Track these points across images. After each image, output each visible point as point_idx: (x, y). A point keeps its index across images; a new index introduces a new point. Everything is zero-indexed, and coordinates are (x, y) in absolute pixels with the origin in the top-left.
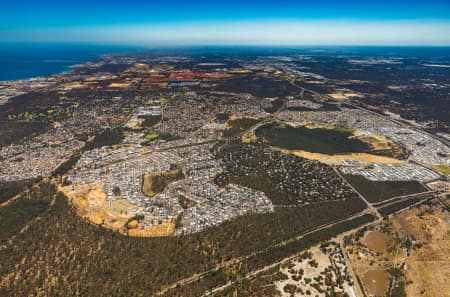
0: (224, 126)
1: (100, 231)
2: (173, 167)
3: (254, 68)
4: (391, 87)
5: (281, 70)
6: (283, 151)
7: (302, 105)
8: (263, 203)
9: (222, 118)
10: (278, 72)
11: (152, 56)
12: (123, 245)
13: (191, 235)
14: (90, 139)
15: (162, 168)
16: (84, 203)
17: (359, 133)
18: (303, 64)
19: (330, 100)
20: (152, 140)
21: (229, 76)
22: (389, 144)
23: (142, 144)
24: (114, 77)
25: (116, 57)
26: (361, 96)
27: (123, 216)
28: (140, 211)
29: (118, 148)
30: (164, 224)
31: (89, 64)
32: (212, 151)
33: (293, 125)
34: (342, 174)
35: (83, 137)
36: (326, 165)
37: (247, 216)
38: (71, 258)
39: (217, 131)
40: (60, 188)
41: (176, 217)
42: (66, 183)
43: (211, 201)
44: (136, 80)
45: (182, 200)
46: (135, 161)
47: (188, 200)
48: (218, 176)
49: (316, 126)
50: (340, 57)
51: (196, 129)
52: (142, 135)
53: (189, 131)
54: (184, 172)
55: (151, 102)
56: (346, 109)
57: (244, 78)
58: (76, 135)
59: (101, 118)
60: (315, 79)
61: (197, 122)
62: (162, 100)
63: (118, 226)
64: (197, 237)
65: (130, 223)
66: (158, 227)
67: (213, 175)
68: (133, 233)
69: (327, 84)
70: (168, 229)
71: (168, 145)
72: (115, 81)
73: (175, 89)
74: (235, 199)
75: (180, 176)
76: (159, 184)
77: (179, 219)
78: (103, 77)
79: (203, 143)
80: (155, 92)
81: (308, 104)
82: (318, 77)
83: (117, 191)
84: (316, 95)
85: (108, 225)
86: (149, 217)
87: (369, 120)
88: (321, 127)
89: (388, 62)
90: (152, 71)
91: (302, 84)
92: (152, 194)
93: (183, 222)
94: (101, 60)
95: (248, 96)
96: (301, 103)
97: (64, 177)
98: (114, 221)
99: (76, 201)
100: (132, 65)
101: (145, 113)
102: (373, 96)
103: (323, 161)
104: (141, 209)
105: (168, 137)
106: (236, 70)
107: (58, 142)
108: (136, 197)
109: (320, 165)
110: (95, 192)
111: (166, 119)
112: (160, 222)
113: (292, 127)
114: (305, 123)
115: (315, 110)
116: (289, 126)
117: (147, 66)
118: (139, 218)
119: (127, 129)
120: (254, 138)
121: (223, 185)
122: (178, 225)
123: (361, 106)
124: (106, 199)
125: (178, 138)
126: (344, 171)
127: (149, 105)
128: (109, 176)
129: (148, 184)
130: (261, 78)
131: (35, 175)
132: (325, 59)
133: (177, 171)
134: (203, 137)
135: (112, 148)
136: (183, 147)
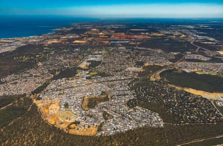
0: (140, 69)
1: (53, 129)
2: (103, 93)
3: (167, 33)
5: (185, 34)
6: (177, 88)
7: (196, 58)
8: (157, 120)
9: (139, 64)
10: (183, 36)
11: (102, 24)
12: (64, 139)
13: (107, 136)
14: (57, 73)
15: (96, 93)
16: (46, 111)
18: (202, 31)
19: (217, 55)
20: (93, 76)
21: (149, 37)
23: (87, 78)
24: (78, 36)
25: (80, 25)
27: (68, 121)
28: (78, 119)
29: (72, 80)
30: (91, 128)
31: (64, 29)
32: (129, 85)
33: (187, 71)
34: (217, 106)
35: (53, 72)
36: (206, 99)
37: (144, 128)
38: (33, 143)
39: (134, 72)
40: (35, 101)
41: (99, 124)
42: (39, 99)
43: (123, 116)
44: (90, 39)
45: (105, 114)
46: (80, 88)
47: (108, 115)
48: (130, 101)
49: (204, 72)
51: (121, 70)
52: (87, 72)
53: (117, 71)
54: (109, 97)
55: (96, 52)
57: (159, 39)
58: (49, 71)
59: (65, 61)
61: (122, 66)
62: (104, 52)
63: (63, 126)
64: (110, 138)
65: (71, 126)
66: (87, 129)
67: (127, 100)
68: (72, 132)
69: (217, 44)
70: (93, 131)
71: (103, 79)
72: (78, 39)
73: (113, 45)
74: (138, 117)
75: (106, 99)
76: (92, 103)
77: (101, 126)
78: (71, 37)
79: (125, 79)
80: (100, 46)
81: (201, 57)
82: (212, 39)
83: (66, 105)
84: (207, 52)
85: (58, 126)
86: (83, 123)
88: (207, 73)
90: (101, 33)
91: (198, 44)
92: (87, 109)
93: (103, 128)
94: (72, 26)
95: (159, 51)
96: (195, 56)
97: (38, 95)
98: (62, 123)
99: (42, 109)
100: (90, 30)
101: (92, 59)
103: (204, 97)
104: (79, 117)
105: (103, 75)
106: (155, 34)
107: (38, 74)
108: (77, 111)
109: (202, 98)
110: (53, 105)
111: (104, 64)
112: (89, 127)
113: (186, 73)
114: (196, 70)
115: (205, 62)
116: (184, 72)
117: (98, 30)
118: (77, 123)
119: (80, 68)
120: (159, 78)
121: (132, 107)
122: (99, 130)
124: (60, 110)
125: (110, 75)
126: (219, 104)
127: (95, 54)
128: (64, 96)
129: (86, 102)
130: (170, 39)
131: (22, 92)
132: (217, 27)
133: (105, 96)
134: (125, 76)
135: (68, 80)
136: (111, 81)
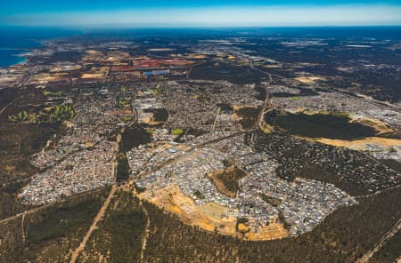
4: (340, 69)
5: (231, 54)
6: (307, 139)
7: (282, 91)
10: (231, 57)
13: (306, 234)
16: (177, 209)
17: (354, 117)
19: (301, 85)
20: (181, 135)
21: (192, 62)
22: (388, 127)
23: (175, 141)
24: (79, 67)
25: (59, 43)
26: (324, 79)
27: (224, 219)
28: (237, 213)
29: (155, 146)
32: (247, 143)
33: (292, 111)
34: (376, 159)
35: (111, 138)
37: (338, 210)
42: (141, 190)
43: (293, 197)
44: (103, 69)
45: (265, 198)
46: (184, 160)
47: (271, 198)
48: (277, 170)
49: (313, 112)
50: (270, 39)
51: (211, 121)
52: (166, 131)
53: (207, 123)
55: (140, 94)
56: (323, 94)
57: (206, 64)
58: (100, 135)
59: (107, 114)
60: (269, 63)
62: (151, 91)
65: (240, 228)
66: (266, 230)
67: (271, 169)
68: (253, 237)
70: (279, 232)
71: (201, 139)
72: (87, 70)
73: (151, 79)
75: (241, 174)
78: (68, 68)
79: (231, 136)
81: (287, 89)
84: (285, 80)
86: (251, 218)
87: (350, 103)
89: (315, 43)
92: (232, 194)
93: (288, 221)
96: (279, 88)
97: (131, 182)
101: (147, 106)
102: (333, 78)
104: (236, 211)
105: (196, 132)
107: (91, 145)
108: (222, 200)
110: (177, 197)
111: (173, 113)
112: (268, 224)
113: (293, 115)
114: (300, 109)
115: (298, 95)
117: (100, 53)
118: (242, 221)
119: (146, 125)
120: (270, 127)
121: (291, 180)
122: (287, 226)
123: (332, 89)
124: (196, 204)
125: (201, 133)
126: (375, 156)
127: (144, 97)
129: (220, 184)
131: (99, 183)
132: (259, 41)
133: (233, 167)
134: (226, 130)
135: (150, 147)
136: (216, 141)
